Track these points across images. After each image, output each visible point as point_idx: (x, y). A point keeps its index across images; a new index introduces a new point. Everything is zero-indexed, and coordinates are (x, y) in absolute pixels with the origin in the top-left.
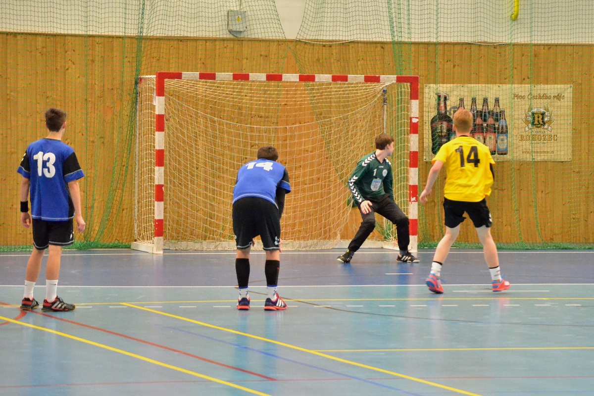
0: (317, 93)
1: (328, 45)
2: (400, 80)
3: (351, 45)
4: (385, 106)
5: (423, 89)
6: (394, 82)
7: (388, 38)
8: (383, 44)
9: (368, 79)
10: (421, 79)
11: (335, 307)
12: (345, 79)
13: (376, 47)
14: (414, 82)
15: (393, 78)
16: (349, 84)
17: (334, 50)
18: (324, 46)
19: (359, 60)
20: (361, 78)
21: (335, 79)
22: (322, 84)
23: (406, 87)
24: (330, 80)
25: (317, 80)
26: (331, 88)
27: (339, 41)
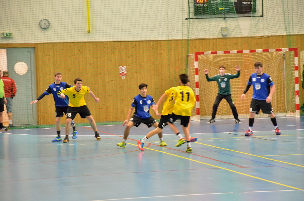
0: (257, 57)
1: (261, 38)
2: (290, 50)
3: (270, 37)
4: (284, 60)
5: (299, 53)
6: (288, 50)
7: (284, 34)
8: (283, 36)
9: (277, 50)
10: (299, 49)
11: (267, 139)
12: (268, 50)
13: (280, 37)
14: (296, 50)
15: (287, 49)
16: (270, 52)
17: (263, 40)
18: (259, 38)
19: (273, 43)
20: (274, 50)
21: (264, 51)
22: (258, 53)
23: (293, 52)
24: (262, 51)
25: (257, 51)
26: (262, 55)
27: (265, 36)
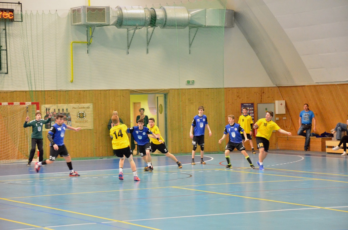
0: (3, 109)
1: (6, 92)
2: (33, 103)
3: (15, 92)
4: (28, 113)
5: (41, 106)
6: (31, 104)
7: (28, 90)
8: (26, 91)
9: (21, 104)
10: (40, 103)
11: (12, 183)
12: (13, 104)
13: (24, 93)
14: (37, 104)
15: (30, 103)
16: (14, 106)
17: (8, 94)
18: (5, 93)
19: (17, 97)
20: (19, 103)
21: (9, 104)
22: (4, 106)
23: (35, 106)
24: (7, 104)
25: (2, 104)
26: (8, 107)
27: (10, 91)
